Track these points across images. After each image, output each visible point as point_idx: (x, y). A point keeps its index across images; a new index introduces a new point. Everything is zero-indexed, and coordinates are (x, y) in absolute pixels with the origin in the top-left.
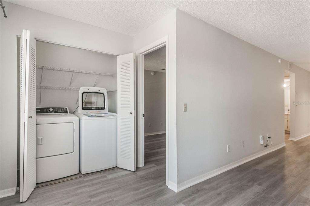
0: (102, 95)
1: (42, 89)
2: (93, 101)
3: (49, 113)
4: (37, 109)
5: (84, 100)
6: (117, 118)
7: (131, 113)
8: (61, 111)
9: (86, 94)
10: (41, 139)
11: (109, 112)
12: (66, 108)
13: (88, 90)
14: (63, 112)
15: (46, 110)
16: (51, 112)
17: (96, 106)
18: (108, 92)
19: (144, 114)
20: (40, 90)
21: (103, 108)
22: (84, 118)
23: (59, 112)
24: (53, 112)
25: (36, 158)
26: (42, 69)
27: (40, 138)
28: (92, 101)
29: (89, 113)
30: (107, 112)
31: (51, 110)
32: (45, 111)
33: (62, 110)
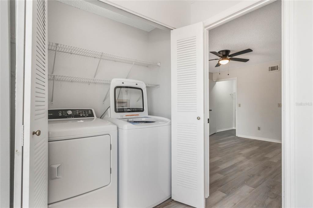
0: (140, 91)
1: (55, 82)
2: (125, 100)
3: (66, 117)
4: (50, 112)
5: (117, 99)
6: (170, 124)
7: (199, 118)
8: (84, 115)
9: (120, 88)
10: (58, 168)
11: (148, 115)
12: (91, 110)
13: (123, 83)
14: (87, 117)
15: (62, 113)
16: (70, 116)
17: (129, 107)
18: (147, 87)
19: (208, 118)
20: (52, 82)
21: (142, 110)
22: (126, 127)
23: (81, 115)
24: (72, 116)
25: (48, 204)
26: (56, 51)
27: (56, 166)
28: (123, 100)
29: (124, 117)
30: (147, 115)
31: (70, 113)
32: (60, 115)
33: (85, 113)
